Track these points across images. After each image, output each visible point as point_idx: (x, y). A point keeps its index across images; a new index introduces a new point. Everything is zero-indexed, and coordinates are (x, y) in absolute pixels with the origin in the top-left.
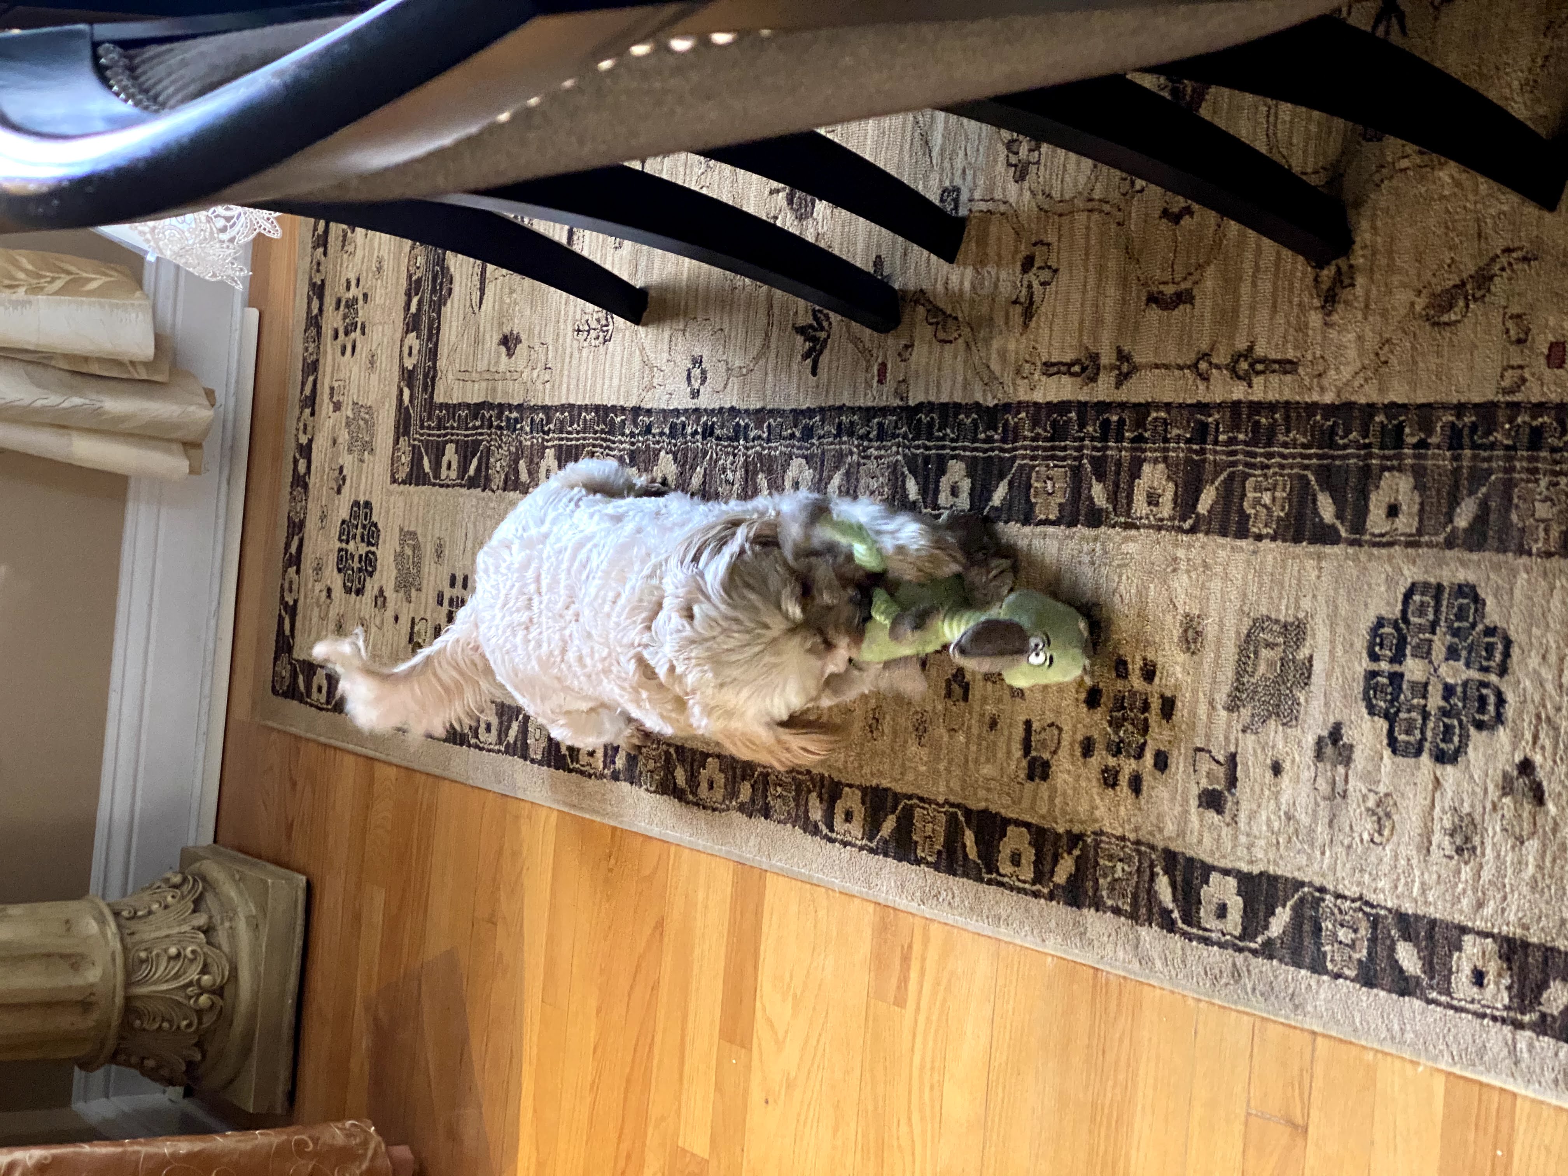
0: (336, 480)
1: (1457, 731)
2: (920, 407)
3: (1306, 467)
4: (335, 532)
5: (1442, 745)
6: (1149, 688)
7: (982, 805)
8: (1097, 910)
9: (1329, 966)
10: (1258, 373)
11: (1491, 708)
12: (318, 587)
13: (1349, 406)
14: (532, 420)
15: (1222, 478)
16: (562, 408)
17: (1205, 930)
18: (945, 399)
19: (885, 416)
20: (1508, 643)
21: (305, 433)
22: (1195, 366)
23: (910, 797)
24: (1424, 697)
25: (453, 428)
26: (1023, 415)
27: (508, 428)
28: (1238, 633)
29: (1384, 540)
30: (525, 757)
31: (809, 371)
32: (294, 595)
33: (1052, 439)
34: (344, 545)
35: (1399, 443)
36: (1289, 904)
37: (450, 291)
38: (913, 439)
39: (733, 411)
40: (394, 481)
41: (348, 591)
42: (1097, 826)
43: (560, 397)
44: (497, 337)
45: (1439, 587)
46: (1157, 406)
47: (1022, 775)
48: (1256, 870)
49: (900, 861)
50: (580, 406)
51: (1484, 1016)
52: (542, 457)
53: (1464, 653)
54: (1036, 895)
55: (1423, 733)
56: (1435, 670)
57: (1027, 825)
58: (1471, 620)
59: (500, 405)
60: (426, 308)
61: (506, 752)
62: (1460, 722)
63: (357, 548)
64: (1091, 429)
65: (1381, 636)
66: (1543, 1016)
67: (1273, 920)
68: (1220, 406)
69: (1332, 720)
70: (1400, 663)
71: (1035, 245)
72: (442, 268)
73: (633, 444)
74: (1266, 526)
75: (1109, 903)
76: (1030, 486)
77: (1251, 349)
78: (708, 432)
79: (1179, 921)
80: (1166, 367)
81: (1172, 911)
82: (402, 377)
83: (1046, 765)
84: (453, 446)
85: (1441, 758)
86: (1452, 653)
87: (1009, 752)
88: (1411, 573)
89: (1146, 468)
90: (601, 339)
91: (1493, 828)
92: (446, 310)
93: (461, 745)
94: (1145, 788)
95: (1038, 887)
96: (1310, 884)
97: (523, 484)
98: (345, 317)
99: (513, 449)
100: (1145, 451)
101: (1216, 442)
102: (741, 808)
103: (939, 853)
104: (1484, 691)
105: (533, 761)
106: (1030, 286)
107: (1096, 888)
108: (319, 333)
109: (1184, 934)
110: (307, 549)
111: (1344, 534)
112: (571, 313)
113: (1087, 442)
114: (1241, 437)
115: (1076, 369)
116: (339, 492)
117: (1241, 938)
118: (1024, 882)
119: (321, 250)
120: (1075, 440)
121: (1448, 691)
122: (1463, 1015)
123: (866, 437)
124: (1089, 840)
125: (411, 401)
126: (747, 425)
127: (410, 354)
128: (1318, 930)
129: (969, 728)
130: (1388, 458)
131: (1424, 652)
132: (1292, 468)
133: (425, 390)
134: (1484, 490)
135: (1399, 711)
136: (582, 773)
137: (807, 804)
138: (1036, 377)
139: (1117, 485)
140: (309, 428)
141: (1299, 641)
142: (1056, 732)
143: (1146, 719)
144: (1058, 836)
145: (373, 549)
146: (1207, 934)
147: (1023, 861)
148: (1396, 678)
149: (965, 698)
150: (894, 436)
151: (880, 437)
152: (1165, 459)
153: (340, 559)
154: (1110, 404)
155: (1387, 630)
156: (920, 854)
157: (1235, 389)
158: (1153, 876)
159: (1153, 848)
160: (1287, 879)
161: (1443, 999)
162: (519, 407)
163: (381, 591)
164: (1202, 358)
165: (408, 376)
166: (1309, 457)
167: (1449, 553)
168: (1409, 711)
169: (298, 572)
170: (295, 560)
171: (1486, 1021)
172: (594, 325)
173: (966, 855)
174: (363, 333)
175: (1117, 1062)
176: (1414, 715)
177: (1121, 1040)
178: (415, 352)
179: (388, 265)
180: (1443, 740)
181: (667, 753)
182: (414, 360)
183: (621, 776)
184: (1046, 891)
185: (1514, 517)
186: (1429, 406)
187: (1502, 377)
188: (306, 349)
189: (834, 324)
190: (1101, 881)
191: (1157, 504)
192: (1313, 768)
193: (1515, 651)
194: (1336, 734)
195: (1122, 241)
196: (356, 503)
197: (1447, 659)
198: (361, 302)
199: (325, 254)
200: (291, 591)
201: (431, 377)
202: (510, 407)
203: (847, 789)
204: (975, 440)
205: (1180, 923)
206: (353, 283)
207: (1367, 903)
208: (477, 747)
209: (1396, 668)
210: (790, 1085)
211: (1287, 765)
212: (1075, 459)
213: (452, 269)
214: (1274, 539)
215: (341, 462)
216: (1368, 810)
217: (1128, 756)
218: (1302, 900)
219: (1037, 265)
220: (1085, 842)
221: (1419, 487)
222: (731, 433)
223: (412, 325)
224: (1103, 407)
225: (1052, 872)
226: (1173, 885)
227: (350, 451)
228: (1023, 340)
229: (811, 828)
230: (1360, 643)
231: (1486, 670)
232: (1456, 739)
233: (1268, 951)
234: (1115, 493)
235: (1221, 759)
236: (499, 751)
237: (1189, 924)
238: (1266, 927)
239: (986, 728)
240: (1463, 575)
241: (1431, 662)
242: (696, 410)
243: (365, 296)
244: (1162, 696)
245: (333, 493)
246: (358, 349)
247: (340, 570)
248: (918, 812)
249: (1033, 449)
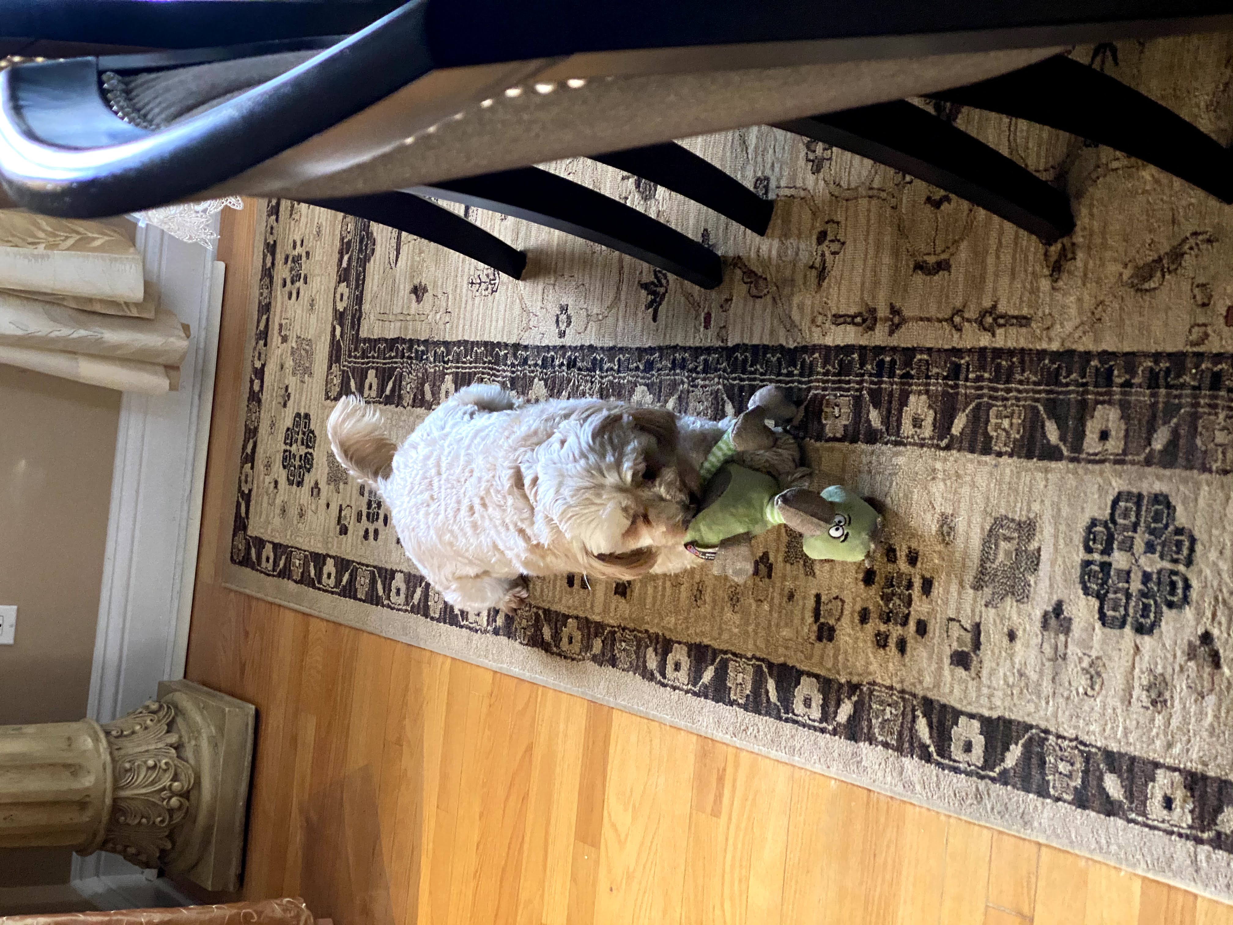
0: (283, 396)
1: (1153, 609)
2: (737, 347)
3: (1037, 400)
4: (281, 437)
5: (1142, 620)
6: (913, 571)
7: (782, 660)
8: (871, 744)
9: (1052, 791)
10: (1000, 326)
11: (1180, 591)
12: (268, 479)
13: (1071, 353)
14: (435, 352)
15: (971, 407)
16: (459, 343)
17: (955, 761)
18: (756, 341)
19: (709, 354)
20: (1193, 541)
21: (259, 359)
22: (950, 320)
23: (726, 652)
24: (1128, 582)
25: (374, 357)
26: (817, 355)
27: (416, 359)
28: (982, 529)
29: (1097, 458)
30: (426, 615)
31: (650, 318)
32: (249, 486)
33: (839, 374)
34: (288, 448)
35: (1109, 382)
36: (1021, 742)
37: (373, 250)
38: (732, 373)
39: (592, 348)
40: (328, 398)
41: (291, 483)
42: (871, 678)
43: (457, 335)
44: (409, 287)
45: (1140, 496)
46: (922, 350)
47: (813, 637)
48: (995, 715)
49: (717, 702)
50: (473, 342)
51: (1172, 833)
52: (443, 381)
53: (1159, 548)
54: (823, 731)
55: (1126, 609)
56: (1136, 561)
57: (817, 676)
58: (1164, 522)
59: (411, 340)
60: (354, 264)
61: (412, 611)
62: (1156, 602)
63: (298, 449)
64: (869, 367)
65: (1094, 533)
66: (1219, 834)
67: (1008, 755)
68: (970, 351)
69: (1055, 598)
70: (1109, 555)
71: (827, 223)
72: (367, 233)
73: (513, 372)
74: (1005, 445)
75: (880, 738)
76: (822, 411)
77: (994, 307)
78: (572, 364)
79: (935, 754)
80: (929, 320)
81: (929, 746)
82: (335, 317)
83: (832, 629)
84: (374, 371)
85: (1140, 630)
86: (1150, 548)
87: (803, 619)
88: (1118, 485)
89: (912, 398)
90: (490, 291)
91: (1180, 685)
92: (371, 266)
93: (377, 605)
94: (908, 649)
95: (824, 725)
96: (1037, 727)
97: (428, 402)
98: (292, 269)
99: (420, 375)
100: (911, 385)
101: (967, 379)
102: (594, 659)
103: (748, 696)
104: (1174, 578)
105: (432, 619)
106: (823, 255)
107: (870, 727)
108: (271, 282)
109: (938, 764)
110: (260, 450)
111: (1066, 453)
112: (466, 270)
113: (866, 377)
114: (986, 375)
115: (859, 320)
116: (285, 405)
117: (983, 768)
118: (814, 721)
119: (274, 217)
120: (857, 375)
121: (1146, 577)
122: (1156, 832)
123: (694, 370)
124: (865, 689)
125: (342, 336)
126: (602, 359)
127: (341, 300)
128: (1042, 763)
129: (772, 599)
130: (1101, 394)
131: (1128, 547)
132: (1025, 399)
133: (353, 327)
134: (1175, 420)
135: (1107, 592)
136: (471, 629)
137: (645, 656)
138: (827, 325)
139: (889, 411)
140: (263, 356)
141: (1030, 537)
142: (840, 604)
143: (910, 595)
144: (841, 685)
145: (311, 451)
146: (956, 765)
147: (814, 704)
148: (1106, 567)
149: (770, 576)
150: (716, 370)
151: (705, 371)
152: (927, 392)
153: (285, 459)
154: (885, 348)
155: (1099, 529)
156: (733, 697)
157: (982, 338)
158: (914, 719)
159: (914, 696)
160: (1019, 723)
161: (1140, 819)
162: (426, 342)
163: (316, 484)
164: (957, 313)
165: (340, 317)
166: (1039, 392)
167: (1148, 470)
168: (1115, 593)
169: (252, 468)
170: (250, 458)
171: (1173, 837)
172: (484, 278)
173: (768, 699)
174: (306, 283)
175: (885, 863)
176: (1119, 595)
177: (888, 846)
178: (345, 298)
179: (326, 231)
180: (1142, 616)
181: (537, 615)
182: (344, 304)
183: (501, 632)
184: (830, 728)
185: (1198, 442)
186: (1133, 354)
187: (1190, 331)
188: (261, 294)
189: (671, 282)
190: (874, 721)
191: (920, 427)
192: (1040, 636)
193: (1199, 548)
194: (1058, 609)
195: (896, 221)
196: (298, 415)
197: (1145, 553)
198: (304, 258)
199: (277, 220)
200: (246, 482)
201: (357, 318)
202: (418, 342)
203: (676, 645)
204: (779, 374)
205: (935, 756)
206: (299, 243)
207: (1082, 743)
208: (389, 606)
209: (1106, 558)
210: (630, 877)
211: (1020, 633)
212: (857, 390)
213: (375, 234)
214: (1011, 455)
215: (287, 382)
216: (1083, 669)
217: (896, 623)
218: (1031, 739)
219: (829, 238)
220: (861, 690)
221: (1125, 417)
222: (590, 365)
223: (343, 276)
224: (879, 350)
225: (836, 713)
226: (930, 725)
227: (294, 374)
228: (818, 296)
229: (648, 675)
230: (1078, 538)
231: (1175, 561)
232: (1152, 615)
233: (1004, 779)
234: (888, 417)
235: (968, 627)
236: (406, 611)
237: (943, 757)
238: (1003, 760)
239: (785, 599)
240: (1158, 487)
241: (1133, 554)
242: (563, 347)
243: (308, 253)
244: (923, 577)
245: (280, 407)
246: (301, 294)
247: (284, 467)
248: (731, 664)
249: (824, 382)
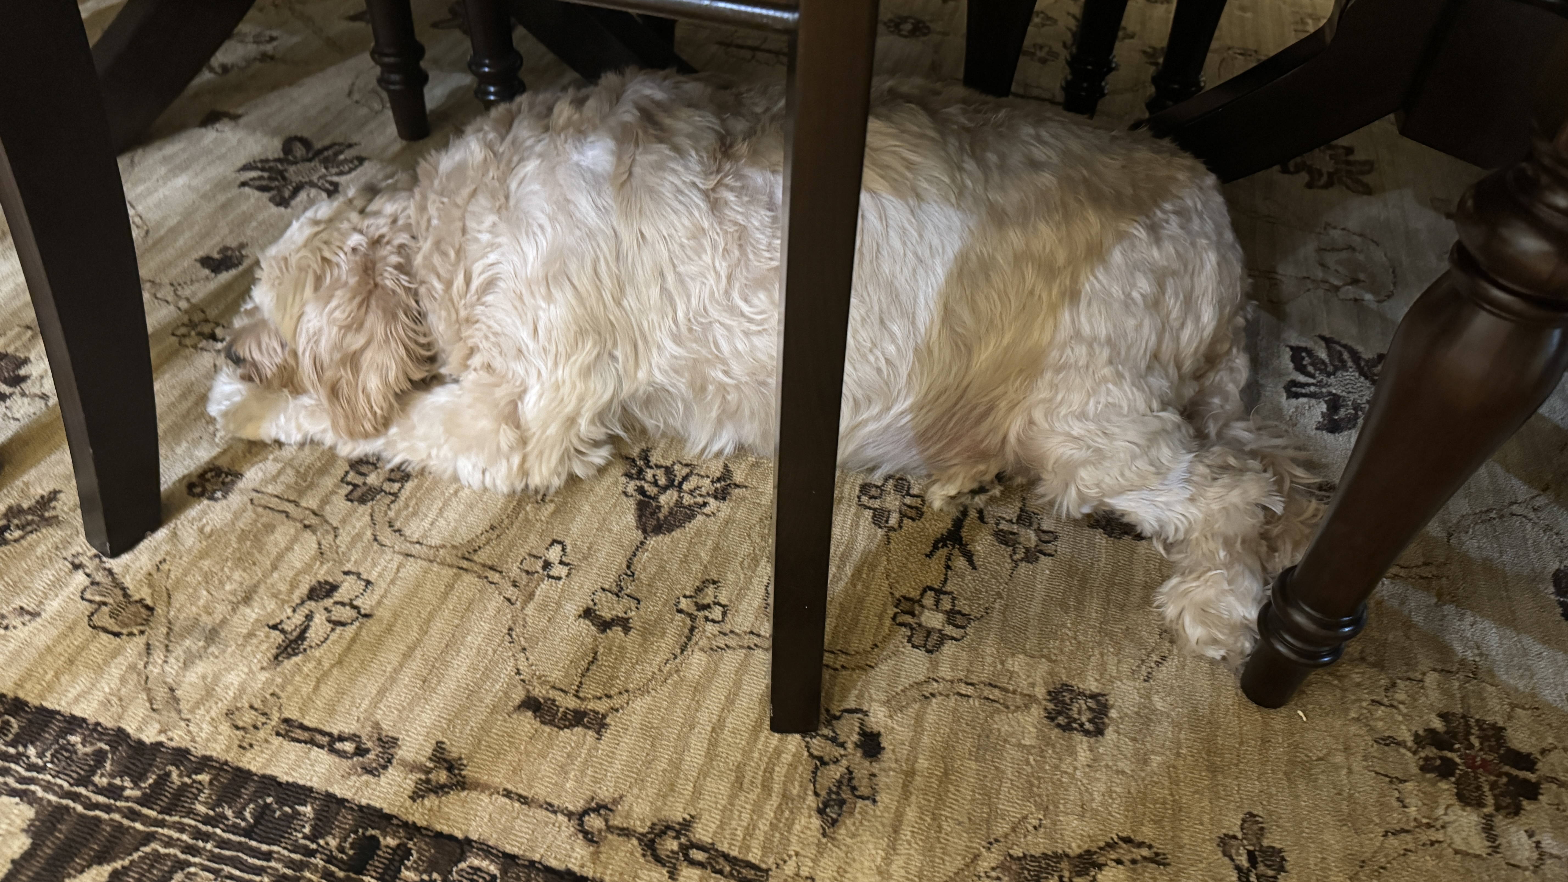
10: (693, 863)
18: (54, 703)
22: (577, 817)
26: (204, 778)
33: (248, 833)
46: (487, 851)
64: (334, 843)
71: (345, 574)
77: (686, 825)
80: (524, 800)
106: (309, 617)
113: (318, 861)
115: (349, 747)
120: (297, 848)
138: (261, 734)
154: (389, 817)
164: (597, 810)
195: (506, 619)
204: (82, 783)
219: (336, 597)
224: (374, 817)
228: (263, 677)
249: (198, 835)
